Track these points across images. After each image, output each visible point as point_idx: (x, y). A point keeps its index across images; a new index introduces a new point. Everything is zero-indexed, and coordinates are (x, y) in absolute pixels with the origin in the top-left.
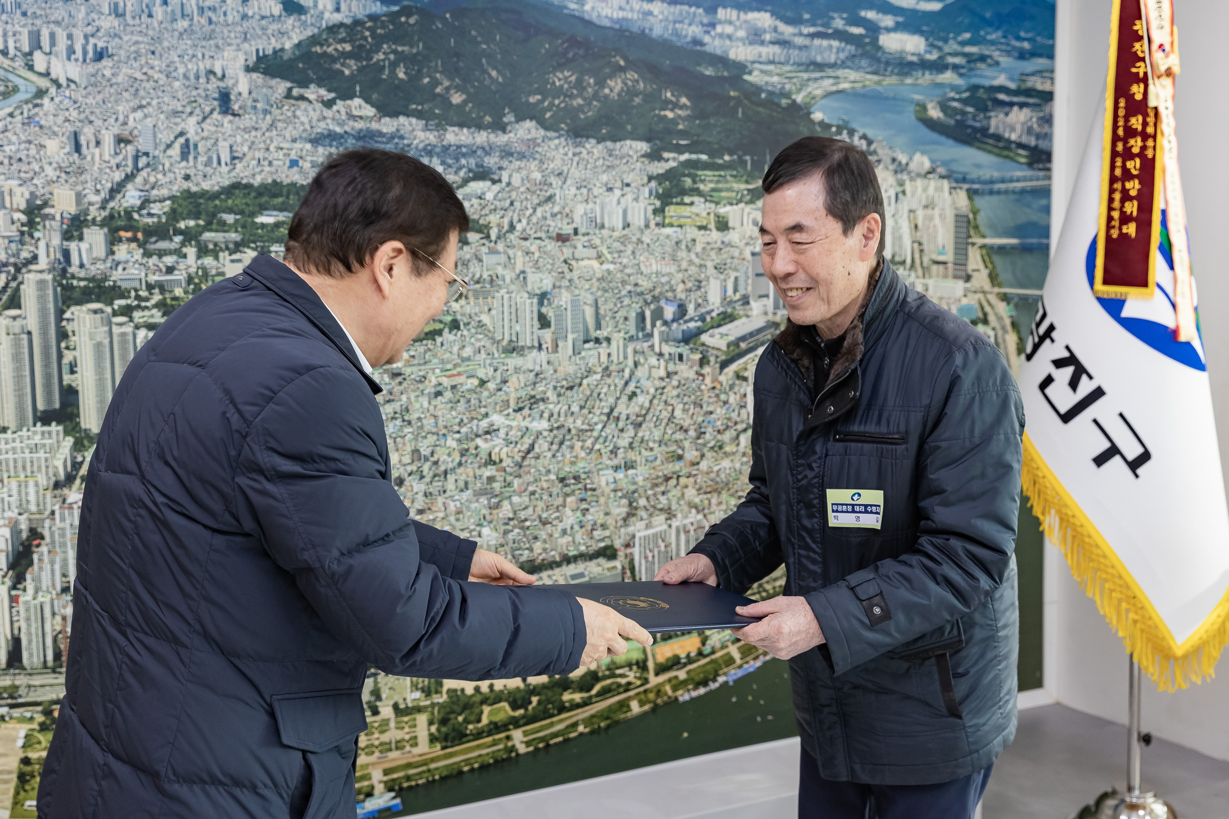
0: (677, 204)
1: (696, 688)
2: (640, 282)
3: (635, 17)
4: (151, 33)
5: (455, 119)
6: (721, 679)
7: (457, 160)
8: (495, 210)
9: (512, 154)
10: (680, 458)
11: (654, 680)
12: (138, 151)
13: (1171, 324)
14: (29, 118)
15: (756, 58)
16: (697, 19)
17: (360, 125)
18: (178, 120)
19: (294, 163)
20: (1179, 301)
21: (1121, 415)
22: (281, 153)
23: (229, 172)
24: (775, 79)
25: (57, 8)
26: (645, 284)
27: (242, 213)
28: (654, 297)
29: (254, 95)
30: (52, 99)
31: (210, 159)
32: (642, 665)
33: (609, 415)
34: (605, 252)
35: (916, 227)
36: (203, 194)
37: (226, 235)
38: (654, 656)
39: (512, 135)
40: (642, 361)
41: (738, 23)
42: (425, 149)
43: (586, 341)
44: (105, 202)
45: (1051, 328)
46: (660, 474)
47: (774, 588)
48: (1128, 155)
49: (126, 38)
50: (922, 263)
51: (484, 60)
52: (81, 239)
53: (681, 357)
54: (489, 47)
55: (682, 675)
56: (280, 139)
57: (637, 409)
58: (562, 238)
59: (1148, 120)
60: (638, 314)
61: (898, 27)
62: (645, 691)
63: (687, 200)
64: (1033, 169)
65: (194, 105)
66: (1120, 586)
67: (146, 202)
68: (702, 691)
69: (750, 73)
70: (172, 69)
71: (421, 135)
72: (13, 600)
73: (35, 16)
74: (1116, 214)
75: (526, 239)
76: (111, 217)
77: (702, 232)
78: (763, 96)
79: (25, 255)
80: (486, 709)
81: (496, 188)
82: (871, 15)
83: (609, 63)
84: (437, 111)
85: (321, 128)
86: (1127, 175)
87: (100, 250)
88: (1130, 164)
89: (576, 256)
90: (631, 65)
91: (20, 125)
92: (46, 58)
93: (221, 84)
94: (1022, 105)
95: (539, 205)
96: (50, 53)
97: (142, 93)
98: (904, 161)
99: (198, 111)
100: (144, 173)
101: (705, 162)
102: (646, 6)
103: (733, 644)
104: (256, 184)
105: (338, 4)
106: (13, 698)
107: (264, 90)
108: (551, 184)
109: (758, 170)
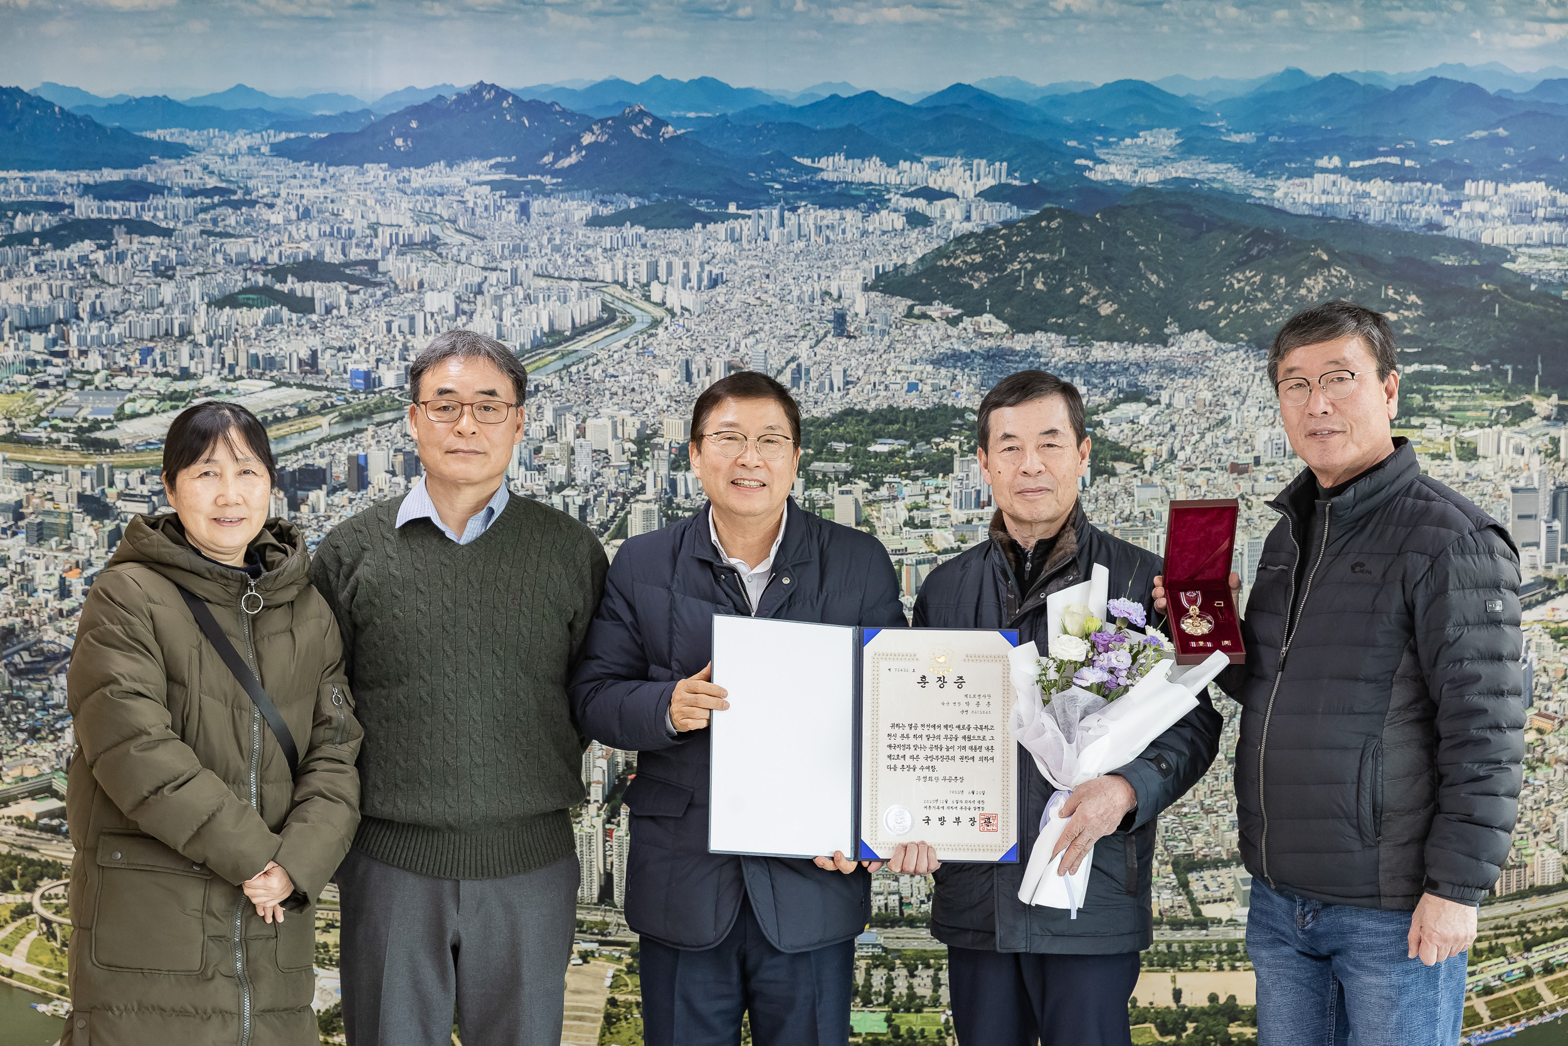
3: (1345, 201)
4: (766, 256)
5: (1103, 332)
7: (1105, 379)
8: (1151, 436)
9: (1174, 371)
14: (643, 348)
15: (1523, 241)
16: (1434, 197)
17: (990, 343)
18: (791, 345)
19: (912, 387)
22: (899, 376)
23: (842, 398)
24: (1553, 265)
25: (675, 238)
27: (853, 441)
29: (871, 315)
31: (822, 384)
36: (814, 421)
37: (836, 464)
39: (1175, 348)
41: (1495, 198)
42: (1065, 368)
47: (1545, 930)
49: (741, 263)
51: (1141, 264)
52: (688, 469)
54: (1148, 248)
56: (898, 361)
58: (1238, 469)
63: (1415, 421)
65: (807, 328)
69: (1513, 260)
70: (786, 292)
71: (1061, 352)
72: (608, 834)
73: (654, 246)
75: (1190, 470)
77: (1438, 462)
78: (1533, 287)
79: (633, 484)
81: (1154, 410)
83: (1308, 257)
84: (1081, 324)
85: (945, 347)
89: (1257, 490)
90: (1337, 258)
91: (635, 356)
92: (662, 288)
95: (1209, 429)
96: (667, 283)
97: (754, 318)
99: (811, 333)
101: (1443, 374)
102: (1360, 187)
103: (1478, 995)
104: (870, 411)
105: (969, 212)
106: (603, 935)
107: (883, 309)
108: (1225, 405)
109: (1524, 381)
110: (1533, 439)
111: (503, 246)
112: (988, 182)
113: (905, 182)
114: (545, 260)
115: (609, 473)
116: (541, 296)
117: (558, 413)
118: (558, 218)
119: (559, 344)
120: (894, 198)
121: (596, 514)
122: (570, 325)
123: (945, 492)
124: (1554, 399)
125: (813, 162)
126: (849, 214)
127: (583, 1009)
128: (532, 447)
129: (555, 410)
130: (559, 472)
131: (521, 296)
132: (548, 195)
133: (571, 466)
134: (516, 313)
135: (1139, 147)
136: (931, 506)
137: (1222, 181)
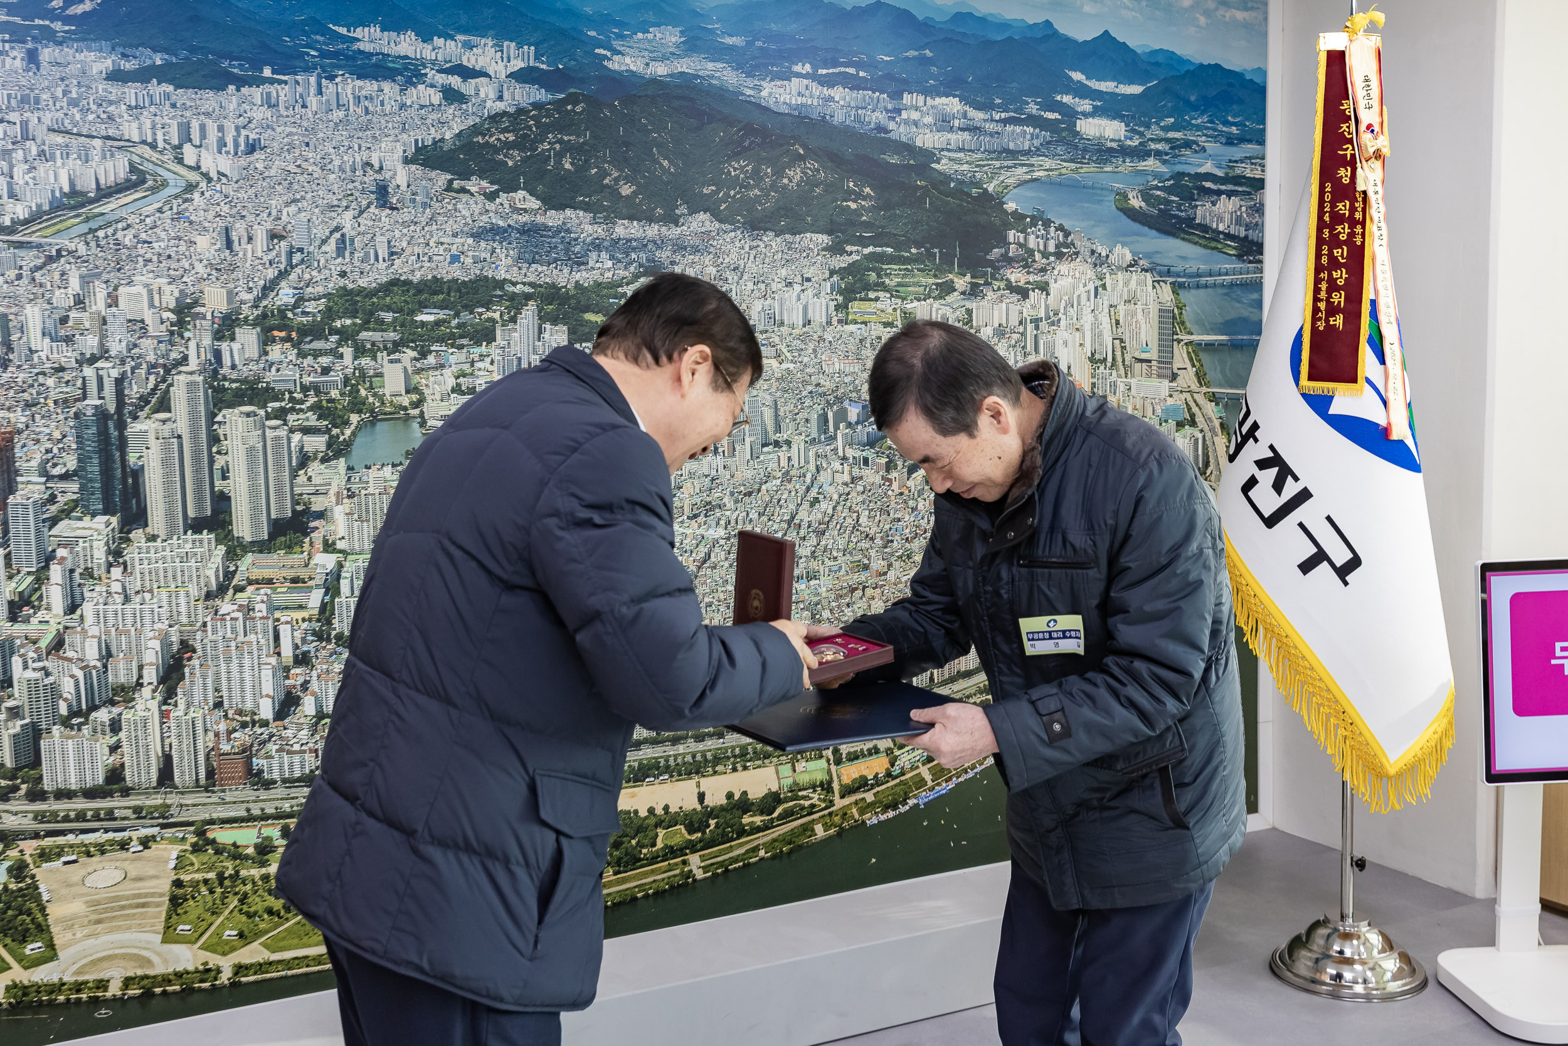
0: (861, 300)
1: (884, 812)
2: (822, 382)
3: (815, 103)
4: (305, 124)
5: (624, 211)
6: (911, 802)
9: (685, 248)
10: (866, 567)
11: (839, 803)
12: (292, 247)
13: (1383, 422)
14: (178, 213)
15: (944, 146)
16: (881, 105)
17: (524, 218)
18: (334, 214)
19: (455, 259)
20: (1391, 397)
21: (1329, 519)
22: (442, 248)
23: (387, 268)
24: (965, 167)
25: (208, 99)
26: (828, 384)
27: (400, 310)
28: (836, 397)
29: (413, 187)
30: (203, 193)
31: (367, 254)
32: (826, 786)
33: (789, 522)
34: (785, 350)
35: (1118, 323)
36: (361, 291)
37: (384, 334)
38: (839, 777)
39: (685, 228)
40: (825, 465)
41: (924, 109)
42: (592, 243)
43: (764, 445)
44: (258, 299)
45: (1255, 426)
46: (845, 584)
48: (1335, 242)
49: (279, 130)
50: (1124, 361)
51: (655, 150)
52: (233, 339)
53: (866, 461)
54: (660, 135)
55: (869, 797)
56: (440, 233)
57: (820, 516)
59: (1357, 205)
60: (819, 416)
61: (1096, 112)
62: (830, 814)
63: (872, 295)
64: (1244, 261)
65: (350, 198)
66: (1329, 700)
67: (300, 300)
68: (891, 814)
69: (938, 161)
70: (326, 161)
71: (589, 228)
72: (164, 716)
73: (185, 107)
74: (1322, 306)
76: (264, 316)
77: (888, 329)
78: (952, 185)
79: (174, 355)
80: (661, 832)
82: (1067, 99)
83: (788, 151)
84: (605, 203)
85: (483, 221)
86: (1334, 264)
87: (253, 351)
88: (1337, 252)
90: (811, 153)
91: (169, 221)
92: (196, 151)
93: (378, 177)
94: (1230, 194)
96: (200, 146)
97: (296, 186)
98: (1104, 254)
99: (354, 205)
100: (298, 270)
101: (891, 255)
102: (826, 92)
103: (924, 764)
104: (415, 281)
105: (501, 91)
106: (164, 818)
107: (424, 182)
108: (727, 279)
109: (947, 263)
110: (955, 310)
111: (9, 96)
112: (518, 64)
113: (440, 58)
114: (60, 115)
115: (147, 344)
116: (58, 153)
117: (85, 281)
118: (73, 69)
119: (83, 205)
120: (430, 73)
121: (135, 388)
122: (94, 186)
123: (488, 360)
124: (968, 278)
125: (349, 31)
126: (387, 86)
127: (146, 895)
128: (57, 317)
129: (82, 277)
130: (90, 343)
131: (34, 151)
132: (60, 43)
133: (103, 337)
134: (29, 171)
135: (650, 41)
136: (476, 372)
137: (719, 78)
